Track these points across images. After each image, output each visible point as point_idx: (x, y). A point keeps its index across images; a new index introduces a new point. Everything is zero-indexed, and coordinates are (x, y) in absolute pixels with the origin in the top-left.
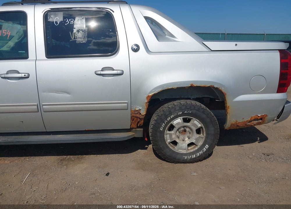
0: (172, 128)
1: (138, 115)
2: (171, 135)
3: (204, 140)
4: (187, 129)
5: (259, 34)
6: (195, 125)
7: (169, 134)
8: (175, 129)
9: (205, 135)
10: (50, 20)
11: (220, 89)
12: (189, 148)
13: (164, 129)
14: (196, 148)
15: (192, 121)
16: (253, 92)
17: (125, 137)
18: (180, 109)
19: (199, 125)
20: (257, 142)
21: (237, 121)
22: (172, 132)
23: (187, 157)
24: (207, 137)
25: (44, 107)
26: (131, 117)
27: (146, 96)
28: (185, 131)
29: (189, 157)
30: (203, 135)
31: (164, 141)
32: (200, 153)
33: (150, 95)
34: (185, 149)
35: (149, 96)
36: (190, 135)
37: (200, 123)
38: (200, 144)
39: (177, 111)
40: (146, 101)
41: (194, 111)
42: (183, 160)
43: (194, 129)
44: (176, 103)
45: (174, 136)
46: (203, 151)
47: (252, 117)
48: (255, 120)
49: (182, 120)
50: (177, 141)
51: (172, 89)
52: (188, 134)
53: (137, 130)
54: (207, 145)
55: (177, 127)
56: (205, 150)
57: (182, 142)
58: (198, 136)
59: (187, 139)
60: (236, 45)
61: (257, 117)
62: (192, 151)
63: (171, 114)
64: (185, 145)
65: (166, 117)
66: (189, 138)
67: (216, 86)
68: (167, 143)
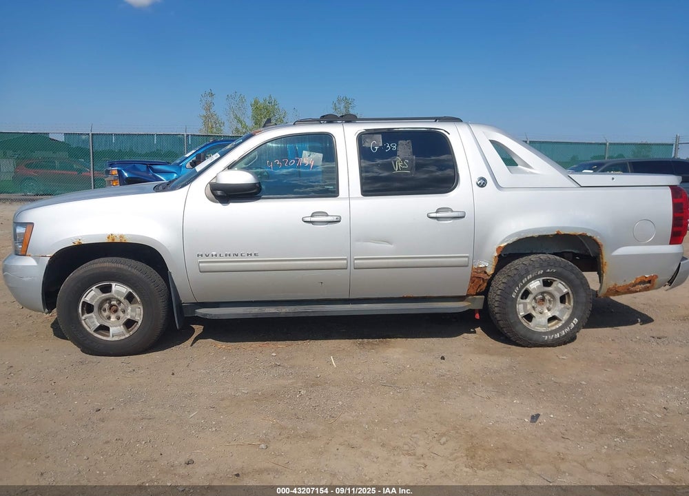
0: (526, 294)
1: (482, 275)
2: (525, 305)
3: (570, 311)
4: (547, 297)
5: (595, 144)
6: (559, 290)
7: (523, 303)
8: (531, 297)
9: (572, 304)
10: (366, 145)
11: (595, 238)
12: (549, 325)
13: (517, 296)
14: (560, 325)
15: (554, 284)
16: (637, 242)
17: (461, 308)
18: (541, 267)
19: (565, 291)
20: (638, 324)
21: (616, 285)
22: (528, 300)
23: (548, 338)
24: (574, 308)
25: (356, 261)
26: (472, 278)
27: (496, 247)
28: (543, 300)
29: (551, 337)
30: (570, 305)
31: (516, 313)
32: (566, 330)
33: (502, 245)
34: (544, 326)
35: (500, 247)
36: (551, 306)
37: (566, 286)
38: (566, 317)
39: (536, 269)
40: (496, 254)
41: (560, 270)
42: (543, 342)
43: (558, 296)
44: (533, 257)
45: (529, 307)
46: (570, 328)
47: (637, 279)
48: (641, 283)
49: (542, 282)
50: (534, 313)
51: (532, 238)
52: (548, 305)
53: (475, 298)
54: (575, 319)
55: (534, 293)
56: (572, 325)
57: (540, 315)
58: (563, 306)
59: (547, 311)
60: (613, 179)
61: (644, 278)
62: (554, 328)
63: (528, 273)
64: (544, 320)
65: (522, 277)
66: (549, 310)
67: (589, 234)
68: (520, 317)
